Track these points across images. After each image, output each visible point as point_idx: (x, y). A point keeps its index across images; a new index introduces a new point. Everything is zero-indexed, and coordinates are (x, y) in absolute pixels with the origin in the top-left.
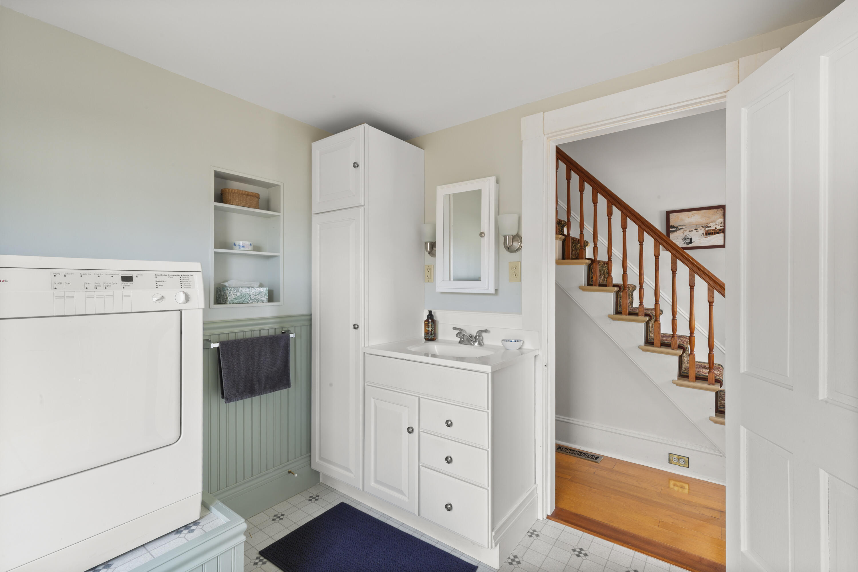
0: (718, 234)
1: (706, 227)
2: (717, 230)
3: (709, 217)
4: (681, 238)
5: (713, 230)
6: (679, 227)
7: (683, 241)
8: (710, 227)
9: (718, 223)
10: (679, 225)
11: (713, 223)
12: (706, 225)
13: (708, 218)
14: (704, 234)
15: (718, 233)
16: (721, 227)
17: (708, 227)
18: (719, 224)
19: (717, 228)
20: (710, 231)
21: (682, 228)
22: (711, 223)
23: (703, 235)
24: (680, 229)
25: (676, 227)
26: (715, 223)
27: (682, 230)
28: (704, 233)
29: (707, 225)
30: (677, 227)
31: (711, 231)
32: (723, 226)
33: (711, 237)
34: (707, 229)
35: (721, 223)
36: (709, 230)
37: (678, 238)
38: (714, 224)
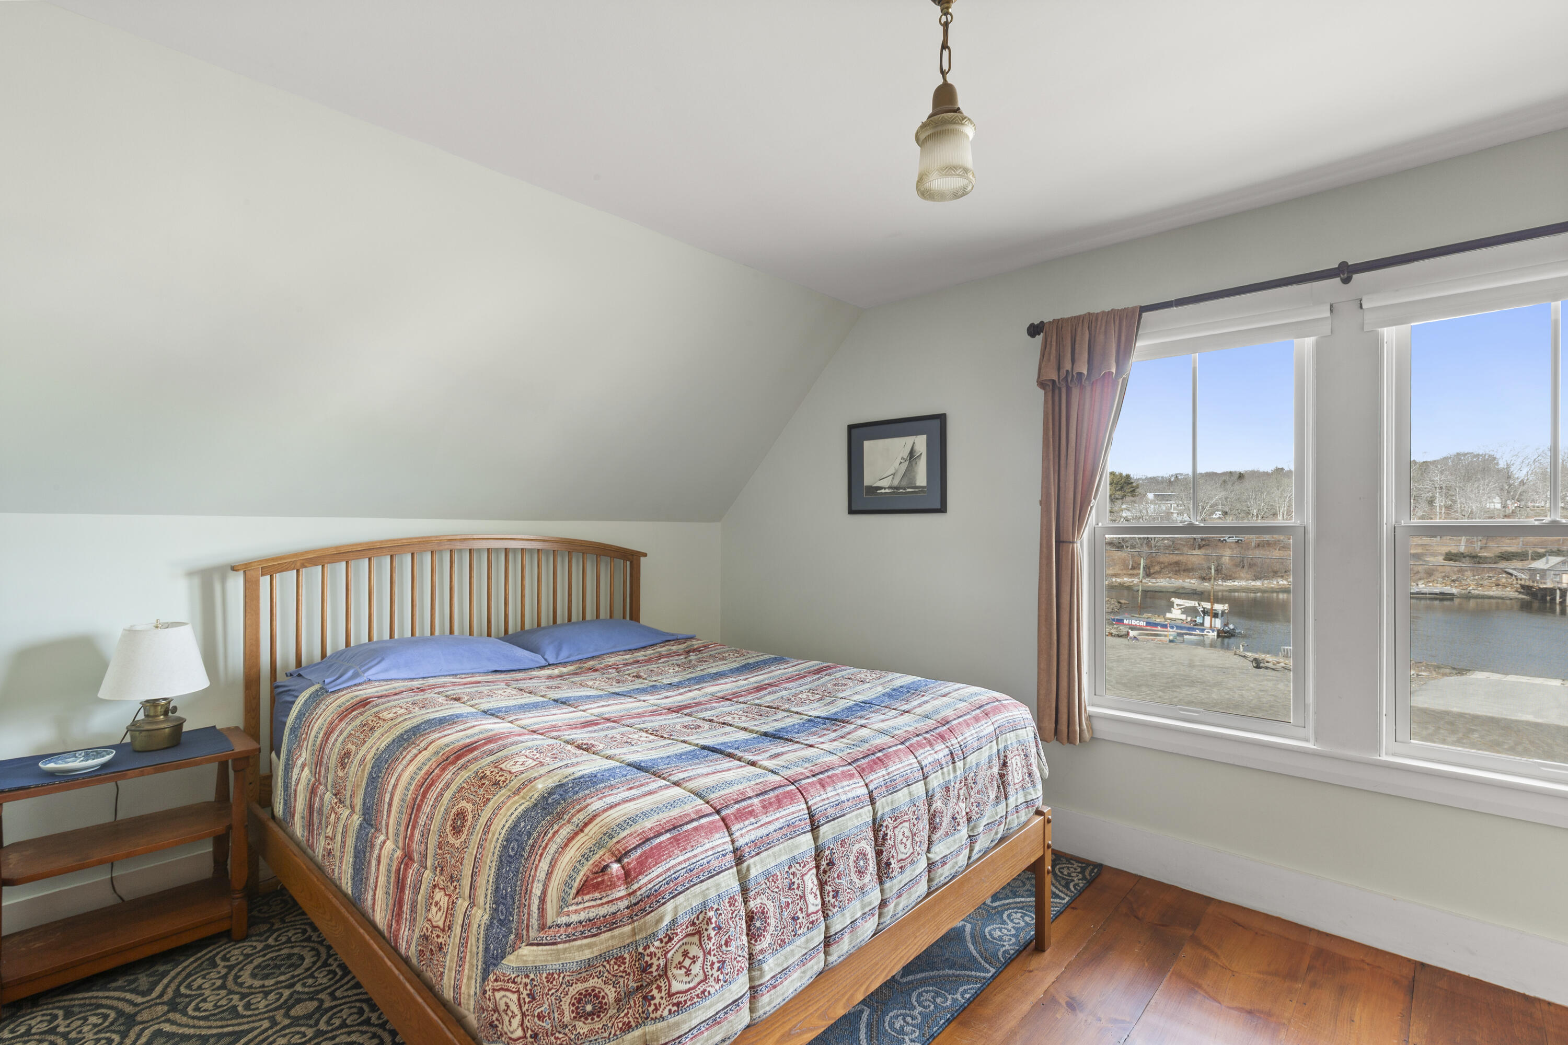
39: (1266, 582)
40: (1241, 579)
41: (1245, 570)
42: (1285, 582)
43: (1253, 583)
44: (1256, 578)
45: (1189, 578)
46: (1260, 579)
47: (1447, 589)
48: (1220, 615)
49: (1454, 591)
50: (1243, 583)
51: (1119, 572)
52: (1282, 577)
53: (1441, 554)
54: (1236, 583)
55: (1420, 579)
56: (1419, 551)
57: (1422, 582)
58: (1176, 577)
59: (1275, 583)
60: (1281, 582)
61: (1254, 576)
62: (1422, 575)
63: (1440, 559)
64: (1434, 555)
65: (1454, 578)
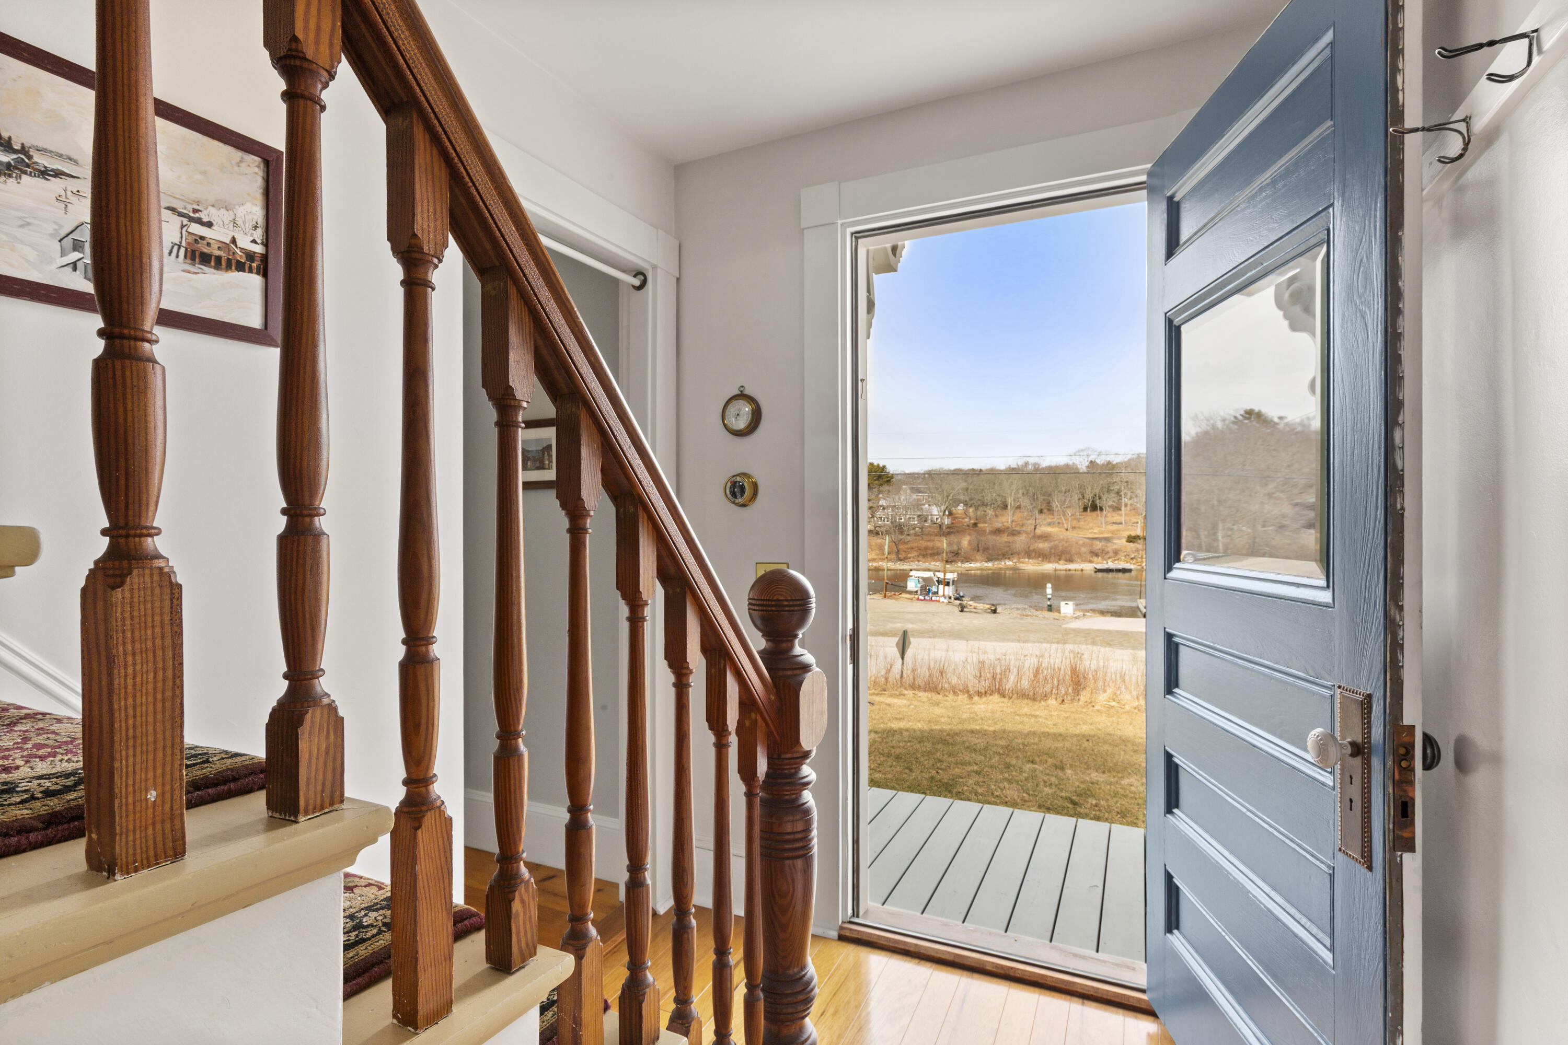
0: (241, 273)
1: (192, 220)
2: (238, 251)
3: (204, 173)
4: (50, 228)
5: (223, 246)
6: (42, 161)
7: (63, 254)
8: (209, 225)
9: (244, 223)
10: (40, 144)
11: (223, 211)
12: (190, 207)
13: (200, 177)
14: (182, 251)
15: (240, 267)
16: (254, 241)
17: (199, 221)
18: (249, 225)
19: (240, 244)
20: (209, 244)
21: (58, 174)
22: (213, 206)
23: (177, 256)
24: (44, 173)
25: (17, 147)
26: (231, 212)
27: (56, 185)
28: (179, 246)
29: (195, 211)
30: (24, 150)
31: (215, 246)
32: (262, 244)
33: (210, 277)
34: (196, 229)
35: (255, 227)
36: (202, 238)
37: (29, 224)
38: (227, 216)
39: (996, 563)
40: (976, 561)
41: (979, 553)
42: (1011, 563)
43: (986, 564)
44: (989, 560)
45: (935, 561)
46: (991, 560)
47: (1128, 566)
48: (951, 583)
49: (1132, 567)
50: (978, 565)
51: (875, 557)
52: (1009, 558)
53: (1124, 537)
54: (972, 565)
55: (1109, 558)
56: (1109, 535)
57: (1111, 560)
58: (924, 560)
59: (1003, 563)
60: (1008, 563)
61: (987, 558)
62: (1111, 554)
63: (1124, 541)
64: (1119, 538)
65: (1132, 556)
